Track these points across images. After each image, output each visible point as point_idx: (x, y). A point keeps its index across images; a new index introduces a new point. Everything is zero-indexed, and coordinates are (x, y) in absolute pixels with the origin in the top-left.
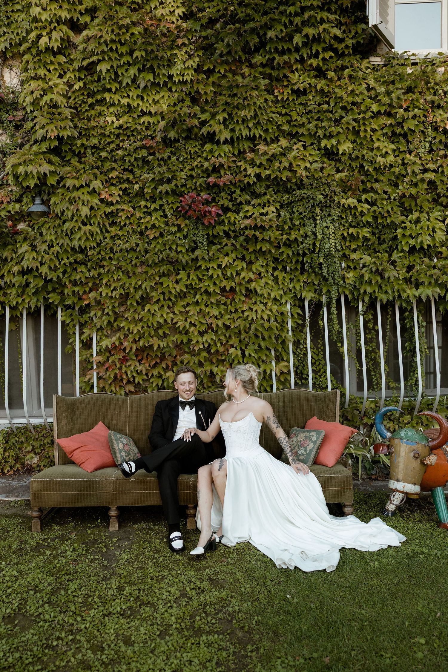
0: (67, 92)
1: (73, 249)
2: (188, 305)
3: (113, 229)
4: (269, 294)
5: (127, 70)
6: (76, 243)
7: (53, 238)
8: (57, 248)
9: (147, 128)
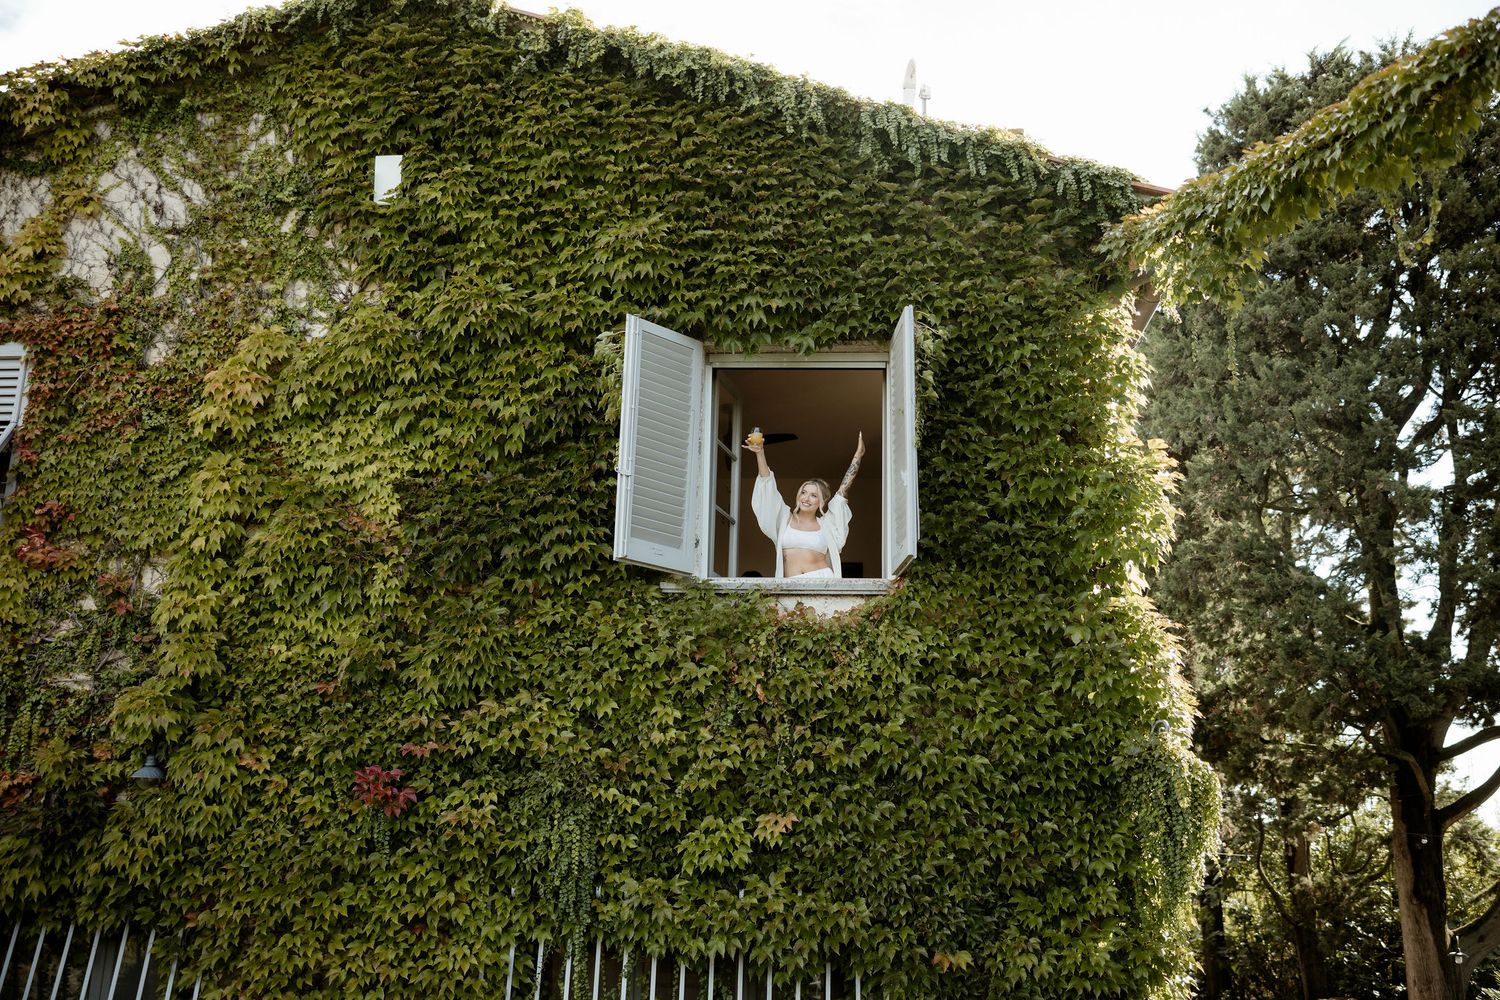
0: (222, 608)
1: (186, 838)
2: (351, 939)
3: (253, 811)
4: (479, 929)
5: (306, 586)
6: (192, 830)
7: (159, 820)
8: (161, 838)
9: (327, 665)
